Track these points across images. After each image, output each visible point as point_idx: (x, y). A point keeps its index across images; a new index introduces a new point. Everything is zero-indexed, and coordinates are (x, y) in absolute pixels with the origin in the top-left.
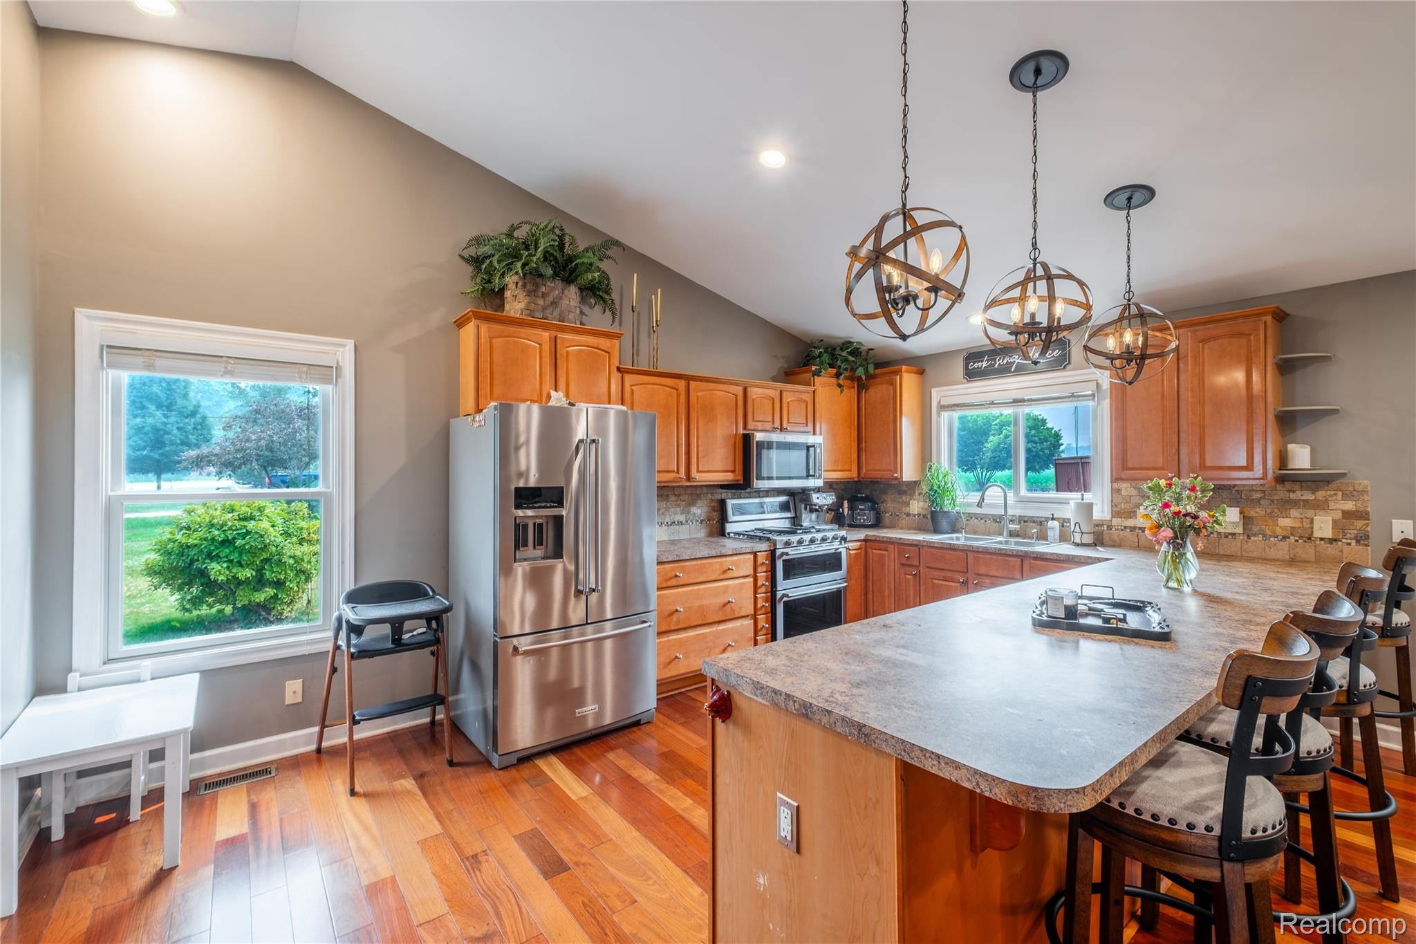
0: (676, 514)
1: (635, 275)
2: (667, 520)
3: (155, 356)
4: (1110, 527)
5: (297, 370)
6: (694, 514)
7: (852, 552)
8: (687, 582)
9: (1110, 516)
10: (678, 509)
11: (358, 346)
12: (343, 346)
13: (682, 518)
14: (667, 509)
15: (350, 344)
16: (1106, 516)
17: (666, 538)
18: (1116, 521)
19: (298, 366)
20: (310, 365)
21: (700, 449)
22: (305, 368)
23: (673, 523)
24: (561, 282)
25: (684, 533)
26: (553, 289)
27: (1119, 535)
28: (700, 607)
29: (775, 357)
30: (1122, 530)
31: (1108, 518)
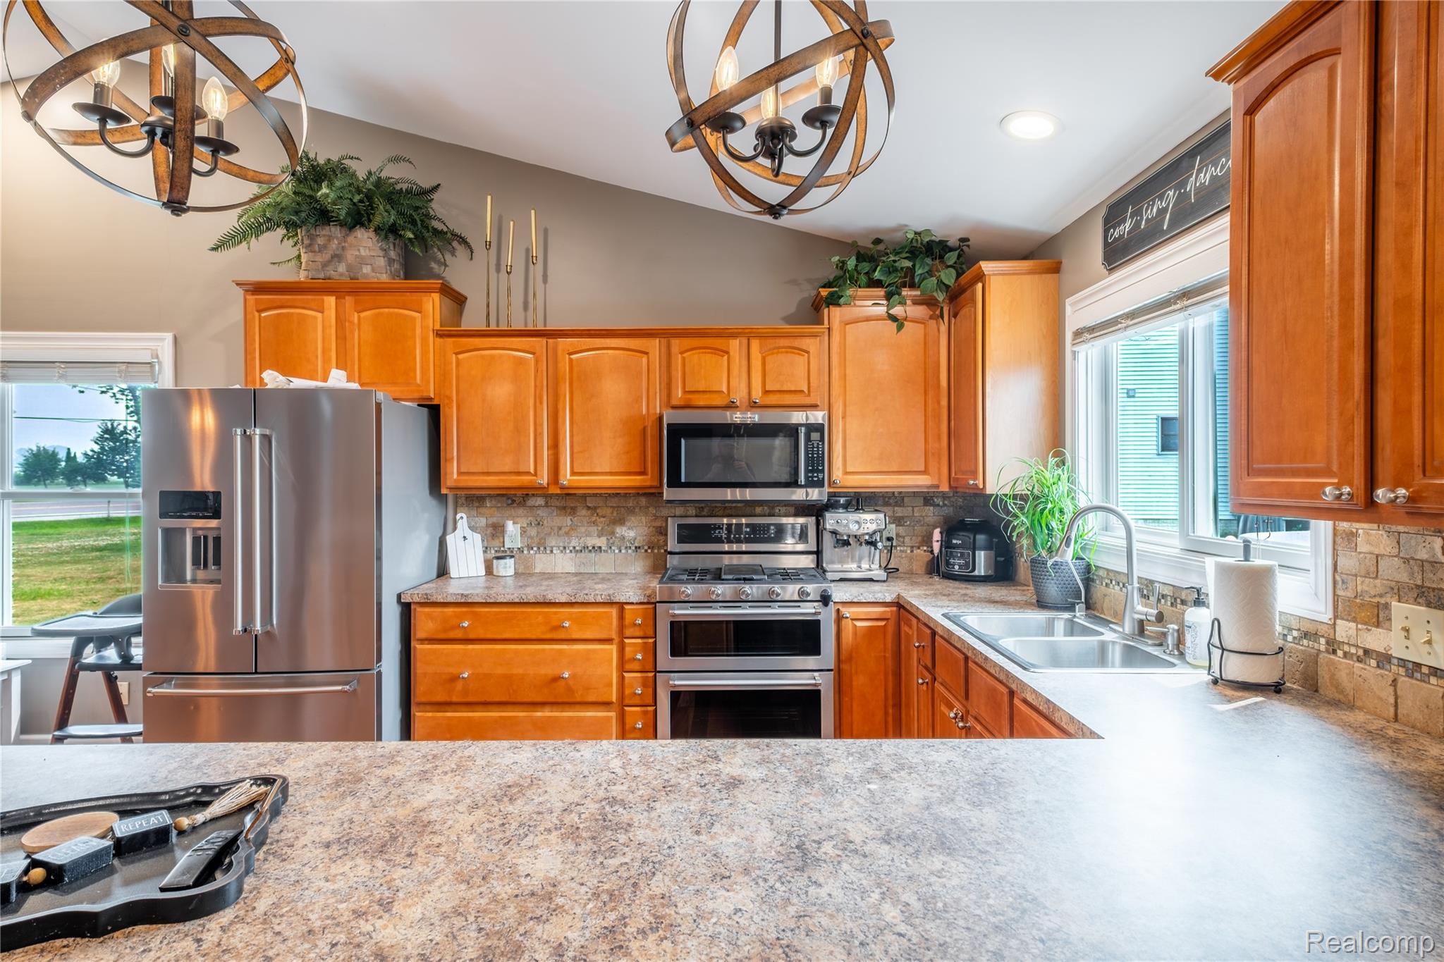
0: (588, 535)
1: (489, 198)
2: (573, 544)
3: (7, 367)
4: (1333, 645)
5: (117, 370)
6: (623, 538)
7: (859, 624)
8: (482, 636)
9: (1330, 615)
10: (594, 529)
11: (179, 340)
12: (162, 340)
13: (602, 542)
14: (573, 528)
15: (168, 337)
16: (1322, 611)
17: (573, 570)
18: (1345, 630)
19: (117, 365)
20: (129, 363)
21: (575, 439)
22: (123, 367)
23: (585, 547)
24: (338, 228)
25: (605, 564)
26: (330, 238)
27: (1351, 674)
28: (506, 676)
29: (794, 282)
30: (1359, 660)
31: (1326, 616)
